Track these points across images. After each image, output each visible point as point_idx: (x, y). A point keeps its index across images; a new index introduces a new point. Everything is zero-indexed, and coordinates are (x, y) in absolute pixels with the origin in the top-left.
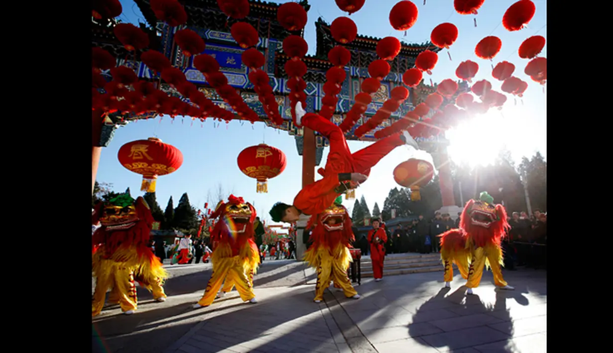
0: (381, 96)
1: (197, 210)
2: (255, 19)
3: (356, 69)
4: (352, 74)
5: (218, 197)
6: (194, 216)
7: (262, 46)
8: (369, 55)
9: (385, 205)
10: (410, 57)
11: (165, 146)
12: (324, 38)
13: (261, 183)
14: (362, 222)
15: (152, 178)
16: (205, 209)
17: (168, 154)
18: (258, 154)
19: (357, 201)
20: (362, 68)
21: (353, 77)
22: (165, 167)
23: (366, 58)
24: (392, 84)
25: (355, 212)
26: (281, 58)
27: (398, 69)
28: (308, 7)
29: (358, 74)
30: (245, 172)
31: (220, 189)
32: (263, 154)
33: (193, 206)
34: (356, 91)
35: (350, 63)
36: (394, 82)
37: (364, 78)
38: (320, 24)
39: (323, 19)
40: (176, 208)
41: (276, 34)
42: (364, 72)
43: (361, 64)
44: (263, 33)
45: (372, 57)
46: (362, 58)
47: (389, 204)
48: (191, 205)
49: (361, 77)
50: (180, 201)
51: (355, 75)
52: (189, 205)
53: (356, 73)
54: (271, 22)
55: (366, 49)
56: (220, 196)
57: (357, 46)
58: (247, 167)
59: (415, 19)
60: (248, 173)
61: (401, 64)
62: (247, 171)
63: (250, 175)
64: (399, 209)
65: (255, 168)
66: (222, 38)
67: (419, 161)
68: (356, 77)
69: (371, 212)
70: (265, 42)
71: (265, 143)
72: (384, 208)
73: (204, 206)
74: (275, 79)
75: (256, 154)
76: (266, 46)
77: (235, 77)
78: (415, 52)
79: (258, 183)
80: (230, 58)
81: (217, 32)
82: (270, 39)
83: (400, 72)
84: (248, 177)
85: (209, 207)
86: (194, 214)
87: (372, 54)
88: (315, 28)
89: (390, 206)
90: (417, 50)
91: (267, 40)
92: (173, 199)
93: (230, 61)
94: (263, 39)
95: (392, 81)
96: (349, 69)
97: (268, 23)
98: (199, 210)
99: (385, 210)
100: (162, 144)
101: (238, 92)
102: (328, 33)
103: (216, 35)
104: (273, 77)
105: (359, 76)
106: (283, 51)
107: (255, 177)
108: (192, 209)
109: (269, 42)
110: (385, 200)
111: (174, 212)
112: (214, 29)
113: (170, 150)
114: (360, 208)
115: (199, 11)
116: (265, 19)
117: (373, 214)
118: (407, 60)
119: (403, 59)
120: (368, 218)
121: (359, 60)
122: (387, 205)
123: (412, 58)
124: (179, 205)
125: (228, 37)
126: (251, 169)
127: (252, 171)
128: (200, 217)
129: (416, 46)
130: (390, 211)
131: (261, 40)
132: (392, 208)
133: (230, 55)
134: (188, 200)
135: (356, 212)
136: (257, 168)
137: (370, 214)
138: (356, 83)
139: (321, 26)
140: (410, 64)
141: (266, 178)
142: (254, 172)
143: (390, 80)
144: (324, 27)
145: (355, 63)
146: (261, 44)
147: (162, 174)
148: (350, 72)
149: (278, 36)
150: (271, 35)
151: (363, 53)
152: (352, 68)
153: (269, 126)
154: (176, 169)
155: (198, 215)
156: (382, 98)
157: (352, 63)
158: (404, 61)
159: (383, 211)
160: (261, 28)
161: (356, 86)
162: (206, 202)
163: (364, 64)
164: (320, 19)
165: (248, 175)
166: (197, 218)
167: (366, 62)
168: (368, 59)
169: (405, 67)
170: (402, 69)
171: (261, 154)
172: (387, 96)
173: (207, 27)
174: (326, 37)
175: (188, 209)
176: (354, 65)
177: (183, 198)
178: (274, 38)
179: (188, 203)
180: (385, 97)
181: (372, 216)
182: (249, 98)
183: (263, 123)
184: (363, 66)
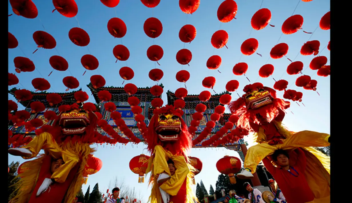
0: (203, 122)
1: (102, 194)
2: (140, 95)
3: (188, 110)
4: (186, 113)
5: (114, 185)
6: (100, 198)
7: (143, 106)
8: (194, 103)
9: (217, 187)
10: (215, 101)
11: (95, 159)
12: (171, 99)
13: (141, 177)
14: (203, 200)
15: (87, 176)
16: (107, 193)
17: (96, 163)
18: (140, 160)
19: (198, 185)
20: (191, 109)
21: (187, 115)
22: (94, 170)
23: (193, 104)
24: (208, 115)
25: (197, 192)
26: (151, 110)
27: (210, 107)
28: (163, 87)
29: (189, 112)
30: (133, 171)
31: (116, 180)
32: (142, 160)
33: (101, 192)
34: (189, 121)
35: (184, 108)
36: (208, 114)
37: (192, 114)
38: (169, 93)
39: (170, 91)
40: (91, 193)
41: (149, 99)
42: (192, 111)
43: (190, 107)
44: (143, 100)
45: (195, 104)
46: (190, 104)
47: (219, 185)
48: (99, 190)
49: (191, 114)
50: (94, 188)
51: (188, 113)
52: (98, 191)
53: (188, 112)
54: (146, 95)
55: (192, 100)
56: (116, 185)
57: (187, 100)
58: (134, 168)
59: (215, 82)
60: (135, 171)
61: (211, 105)
62: (134, 170)
63: (136, 172)
64: (226, 189)
65: (138, 168)
66: (126, 105)
67: (230, 157)
68: (188, 114)
69: (208, 192)
70: (143, 104)
71: (144, 154)
72: (216, 189)
73: (106, 191)
74: (148, 120)
75: (139, 160)
76: (144, 106)
77: (130, 121)
78: (217, 98)
79: (139, 177)
80: (128, 113)
81: (123, 103)
82: (146, 102)
83: (211, 108)
84: (134, 173)
85: (109, 192)
86: (100, 197)
87: (195, 102)
88: (166, 95)
89: (220, 187)
90: (218, 97)
91: (145, 103)
92: (90, 187)
93: (128, 114)
94: (143, 103)
95: (207, 114)
96: (185, 111)
97: (145, 96)
98: (104, 195)
99: (217, 190)
100: (94, 158)
101: (131, 129)
102: (173, 96)
103: (123, 104)
104: (147, 119)
105: (190, 113)
106: (152, 107)
107: (138, 173)
108: (100, 194)
109: (146, 104)
110: (216, 183)
111: (89, 196)
112: (122, 101)
113: (97, 161)
114: (201, 189)
115: (117, 95)
116: (144, 94)
117: (210, 194)
118: (213, 103)
119: (211, 102)
120: (207, 197)
121: (189, 106)
122: (218, 186)
123: (216, 101)
124: (93, 191)
125: (128, 104)
126: (136, 169)
127: (137, 170)
128: (103, 199)
129: (217, 95)
130: (220, 191)
131: (142, 103)
132: (222, 188)
133: (128, 111)
134: (98, 188)
135: (199, 192)
136: (139, 169)
137: (208, 194)
138: (188, 117)
139: (169, 94)
140: (216, 104)
141: (144, 174)
142: (138, 171)
143: (206, 113)
144: (171, 94)
145: (187, 107)
146: (142, 105)
147: (92, 174)
148: (185, 112)
149: (150, 100)
150: (147, 100)
151: (190, 102)
152: (186, 110)
153: (146, 144)
154: (98, 170)
155: (103, 197)
156: (203, 123)
157: (185, 107)
158: (212, 103)
159: (216, 191)
160: (142, 98)
161: (189, 119)
162: (108, 189)
163: (191, 107)
164: (168, 91)
165: (135, 172)
166: (102, 200)
167: (192, 106)
168: (194, 105)
169: (213, 106)
170: (212, 107)
171: (141, 160)
172: (206, 122)
173: (120, 101)
174: (172, 98)
175: (98, 193)
176: (187, 109)
177: (96, 186)
178: (148, 101)
179: (98, 189)
180: (205, 122)
181: (209, 195)
182: (136, 130)
183: (142, 143)
184: (191, 108)
